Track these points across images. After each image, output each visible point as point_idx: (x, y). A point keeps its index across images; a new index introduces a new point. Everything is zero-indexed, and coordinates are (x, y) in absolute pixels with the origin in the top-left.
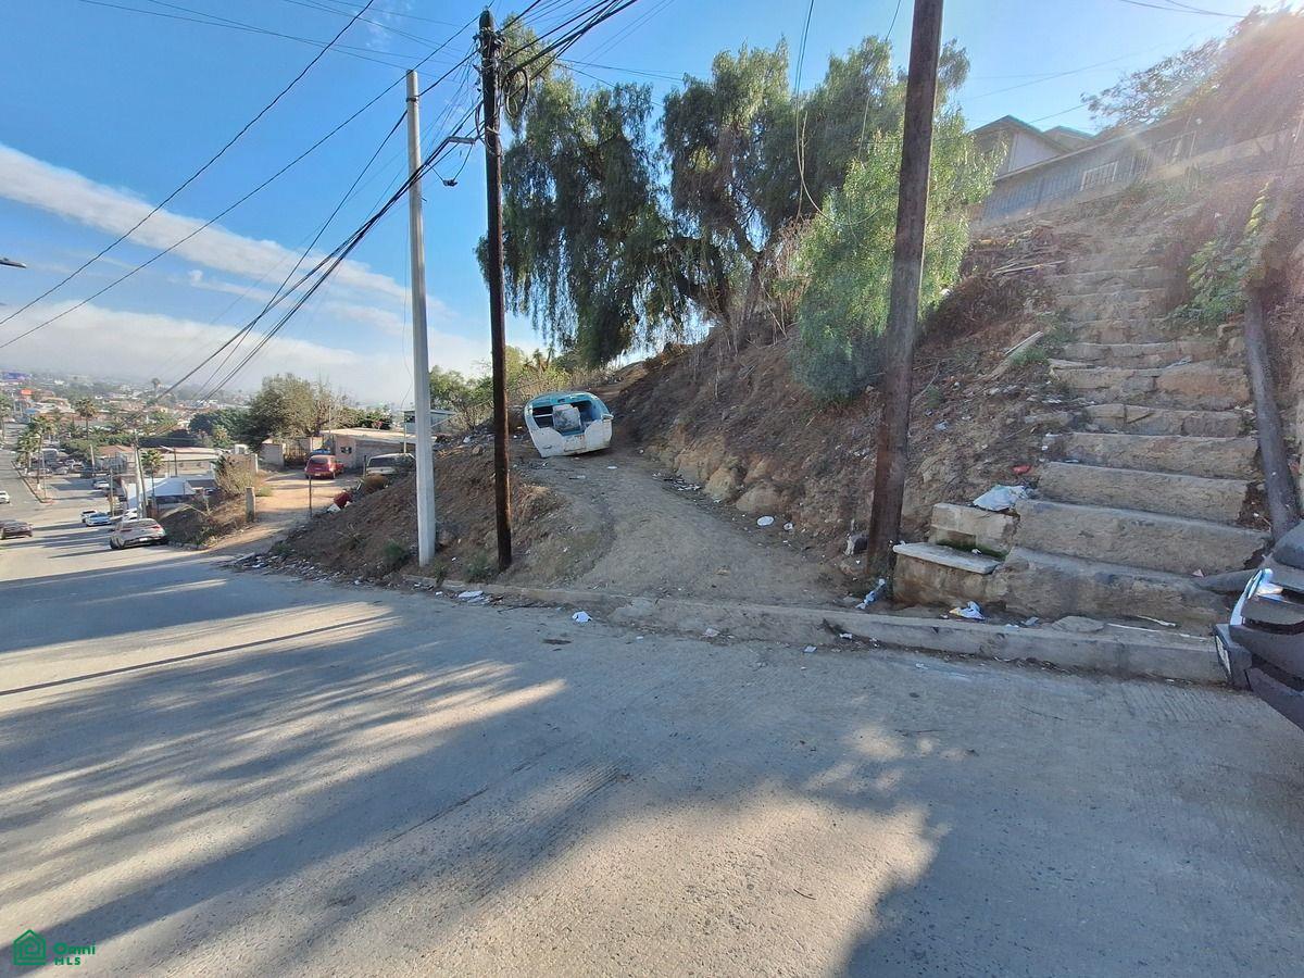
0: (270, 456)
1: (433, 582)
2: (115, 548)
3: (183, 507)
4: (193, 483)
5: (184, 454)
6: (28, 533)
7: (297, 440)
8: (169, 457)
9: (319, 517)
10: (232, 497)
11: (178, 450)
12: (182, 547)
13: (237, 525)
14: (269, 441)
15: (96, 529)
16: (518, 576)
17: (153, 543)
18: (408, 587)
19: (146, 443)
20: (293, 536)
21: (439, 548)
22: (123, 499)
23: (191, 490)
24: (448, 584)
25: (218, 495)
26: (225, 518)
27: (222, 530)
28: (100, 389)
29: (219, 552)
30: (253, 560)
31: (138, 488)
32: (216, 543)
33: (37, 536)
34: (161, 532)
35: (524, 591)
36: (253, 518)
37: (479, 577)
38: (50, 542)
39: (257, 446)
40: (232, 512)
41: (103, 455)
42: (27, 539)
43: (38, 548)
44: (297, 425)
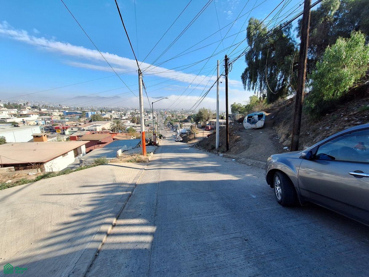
0: (199, 126)
1: (217, 152)
2: (176, 142)
3: (185, 135)
4: (187, 130)
5: (186, 124)
6: (165, 138)
7: (204, 122)
8: (184, 125)
9: (204, 139)
10: (192, 134)
11: (185, 123)
12: (185, 143)
13: (193, 139)
14: (199, 122)
15: (173, 138)
16: (229, 152)
17: (181, 141)
18: (213, 153)
19: (181, 122)
20: (200, 142)
21: (219, 147)
22: (177, 133)
23: (187, 132)
24: (219, 153)
25: (191, 133)
26: (191, 138)
27: (190, 140)
28: (175, 111)
29: (189, 144)
30: (193, 146)
31: (180, 131)
32: (189, 142)
33: (167, 138)
34: (182, 140)
35: (228, 155)
36: (195, 138)
37: (223, 152)
38: (168, 140)
39: (197, 123)
40: (192, 137)
41: (175, 124)
42: (165, 139)
43: (167, 141)
44: (204, 119)
